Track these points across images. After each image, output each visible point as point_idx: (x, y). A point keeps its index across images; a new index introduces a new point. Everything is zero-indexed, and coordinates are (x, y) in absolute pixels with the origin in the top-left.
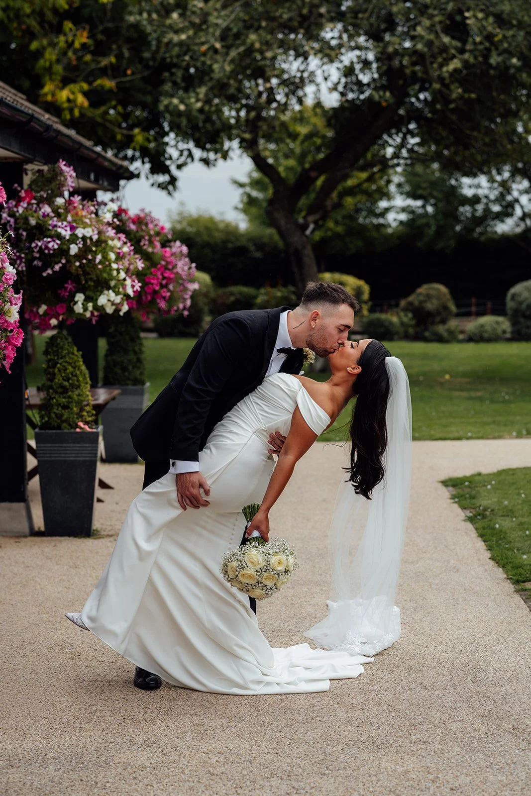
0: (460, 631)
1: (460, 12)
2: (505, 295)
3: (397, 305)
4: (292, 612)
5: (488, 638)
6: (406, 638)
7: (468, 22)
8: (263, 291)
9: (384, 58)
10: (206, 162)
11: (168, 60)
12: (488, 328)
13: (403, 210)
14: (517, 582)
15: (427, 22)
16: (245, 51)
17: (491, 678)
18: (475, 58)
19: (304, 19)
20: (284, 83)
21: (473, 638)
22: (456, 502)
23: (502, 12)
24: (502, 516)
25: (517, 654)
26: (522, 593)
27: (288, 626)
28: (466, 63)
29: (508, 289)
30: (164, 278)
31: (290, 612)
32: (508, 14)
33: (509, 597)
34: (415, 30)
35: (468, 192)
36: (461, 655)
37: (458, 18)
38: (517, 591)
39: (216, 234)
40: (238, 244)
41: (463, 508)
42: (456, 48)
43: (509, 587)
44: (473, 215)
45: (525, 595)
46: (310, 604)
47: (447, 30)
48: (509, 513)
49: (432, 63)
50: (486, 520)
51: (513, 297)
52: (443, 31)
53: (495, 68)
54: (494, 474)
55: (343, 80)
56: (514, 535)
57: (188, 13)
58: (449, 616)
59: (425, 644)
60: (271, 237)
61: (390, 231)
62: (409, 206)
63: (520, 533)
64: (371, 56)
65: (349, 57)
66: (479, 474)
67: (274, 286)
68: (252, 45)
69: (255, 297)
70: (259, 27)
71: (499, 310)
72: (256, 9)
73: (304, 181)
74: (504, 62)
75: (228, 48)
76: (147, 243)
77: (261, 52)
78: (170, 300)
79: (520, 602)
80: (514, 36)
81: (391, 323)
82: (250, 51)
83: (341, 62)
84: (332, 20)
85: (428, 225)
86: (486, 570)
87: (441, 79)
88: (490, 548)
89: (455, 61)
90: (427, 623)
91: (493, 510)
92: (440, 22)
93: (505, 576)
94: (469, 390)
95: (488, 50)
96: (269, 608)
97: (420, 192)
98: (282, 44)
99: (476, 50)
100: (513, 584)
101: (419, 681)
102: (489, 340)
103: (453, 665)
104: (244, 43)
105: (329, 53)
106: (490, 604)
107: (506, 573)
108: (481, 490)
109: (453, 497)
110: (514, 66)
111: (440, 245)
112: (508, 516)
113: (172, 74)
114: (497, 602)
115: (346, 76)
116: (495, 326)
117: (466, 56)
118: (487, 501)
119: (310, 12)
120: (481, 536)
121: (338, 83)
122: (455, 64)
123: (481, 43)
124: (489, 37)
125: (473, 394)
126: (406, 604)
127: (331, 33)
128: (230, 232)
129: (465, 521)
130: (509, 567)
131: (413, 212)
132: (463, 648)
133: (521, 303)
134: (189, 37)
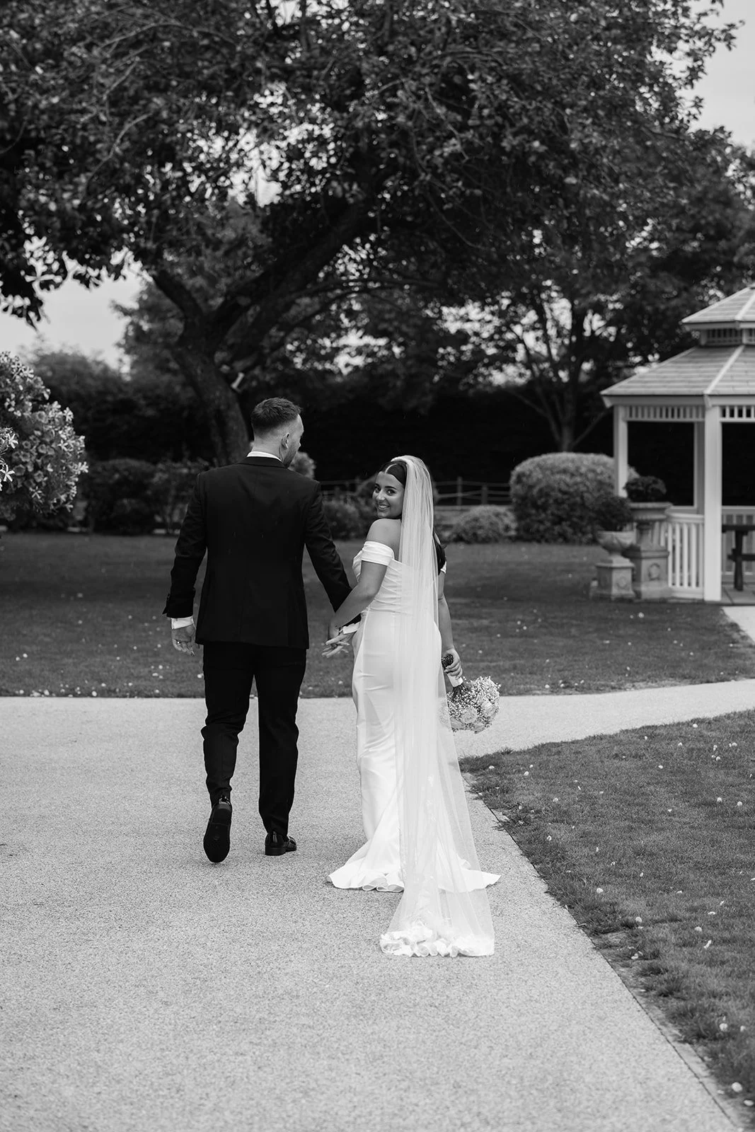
0: (523, 1019)
1: (461, 72)
2: (508, 477)
3: (353, 488)
4: (260, 987)
5: (568, 1031)
6: (443, 1033)
7: (472, 86)
8: (160, 466)
9: (347, 134)
10: (83, 279)
11: (33, 134)
12: (484, 522)
13: (359, 351)
14: (595, 933)
15: (411, 85)
16: (146, 121)
17: (585, 1103)
18: (481, 137)
19: (233, 75)
20: (199, 169)
21: (545, 1030)
22: (481, 798)
23: (521, 72)
24: (553, 821)
25: (618, 1059)
26: (605, 951)
27: (258, 1011)
28: (468, 145)
29: (513, 468)
30: (40, 455)
31: (257, 987)
32: (529, 76)
33: (586, 960)
34: (395, 96)
35: (453, 327)
36: (533, 1062)
37: (457, 79)
38: (598, 948)
39: (89, 381)
40: (121, 396)
41: (492, 806)
42: (454, 124)
43: (584, 941)
44: (458, 359)
45: (610, 955)
46: (287, 974)
47: (441, 97)
48: (562, 816)
49: (419, 143)
50: (530, 828)
51: (520, 477)
52: (434, 99)
53: (509, 155)
54: (529, 752)
55: (286, 165)
56: (580, 853)
57: (65, 64)
58: (501, 992)
59: (474, 1043)
60: (169, 386)
61: (339, 379)
62: (367, 346)
63: (586, 851)
64: (327, 131)
65: (295, 134)
66: (508, 752)
67: (177, 458)
68: (158, 113)
69: (152, 475)
70: (167, 87)
71: (500, 497)
72: (163, 60)
73: (230, 311)
74: (521, 144)
75: (123, 116)
76: (13, 403)
77: (171, 123)
78: (48, 490)
79: (605, 968)
80: (538, 109)
81: (346, 514)
82: (154, 121)
83: (285, 138)
84: (272, 78)
85: (393, 373)
86: (545, 913)
87: (432, 168)
88: (544, 875)
89: (453, 141)
90: (470, 1005)
91: (538, 812)
92: (431, 85)
93: (574, 922)
94: (470, 616)
95: (501, 127)
96: (224, 980)
97: (383, 326)
98: (202, 112)
99: (482, 125)
100: (589, 936)
101: (475, 1109)
102: (486, 541)
103: (522, 1079)
104: (145, 109)
105: (267, 129)
106: (560, 970)
107: (576, 916)
108: (515, 777)
109: (475, 789)
110: (536, 153)
111: (412, 403)
112: (563, 821)
113: (38, 153)
114: (571, 968)
115: (290, 160)
116: (494, 519)
117: (469, 135)
118: (528, 795)
119: (242, 65)
120: (528, 854)
121: (278, 169)
122: (453, 146)
123: (490, 116)
124: (501, 109)
125: (476, 623)
126: (433, 972)
127: (272, 97)
128: (108, 379)
129: (499, 828)
130: (578, 908)
131: (372, 354)
132: (532, 1050)
133: (531, 487)
134: (62, 100)
